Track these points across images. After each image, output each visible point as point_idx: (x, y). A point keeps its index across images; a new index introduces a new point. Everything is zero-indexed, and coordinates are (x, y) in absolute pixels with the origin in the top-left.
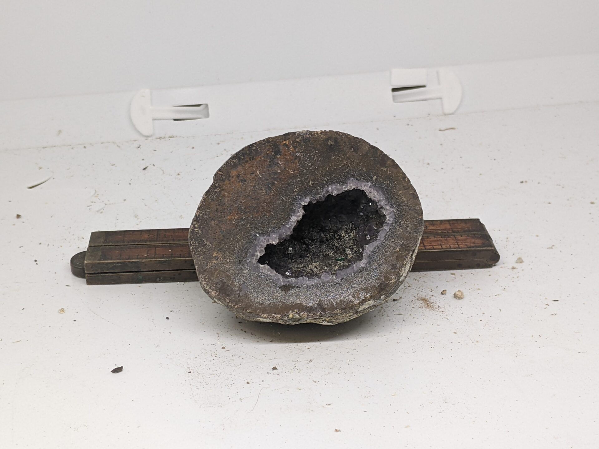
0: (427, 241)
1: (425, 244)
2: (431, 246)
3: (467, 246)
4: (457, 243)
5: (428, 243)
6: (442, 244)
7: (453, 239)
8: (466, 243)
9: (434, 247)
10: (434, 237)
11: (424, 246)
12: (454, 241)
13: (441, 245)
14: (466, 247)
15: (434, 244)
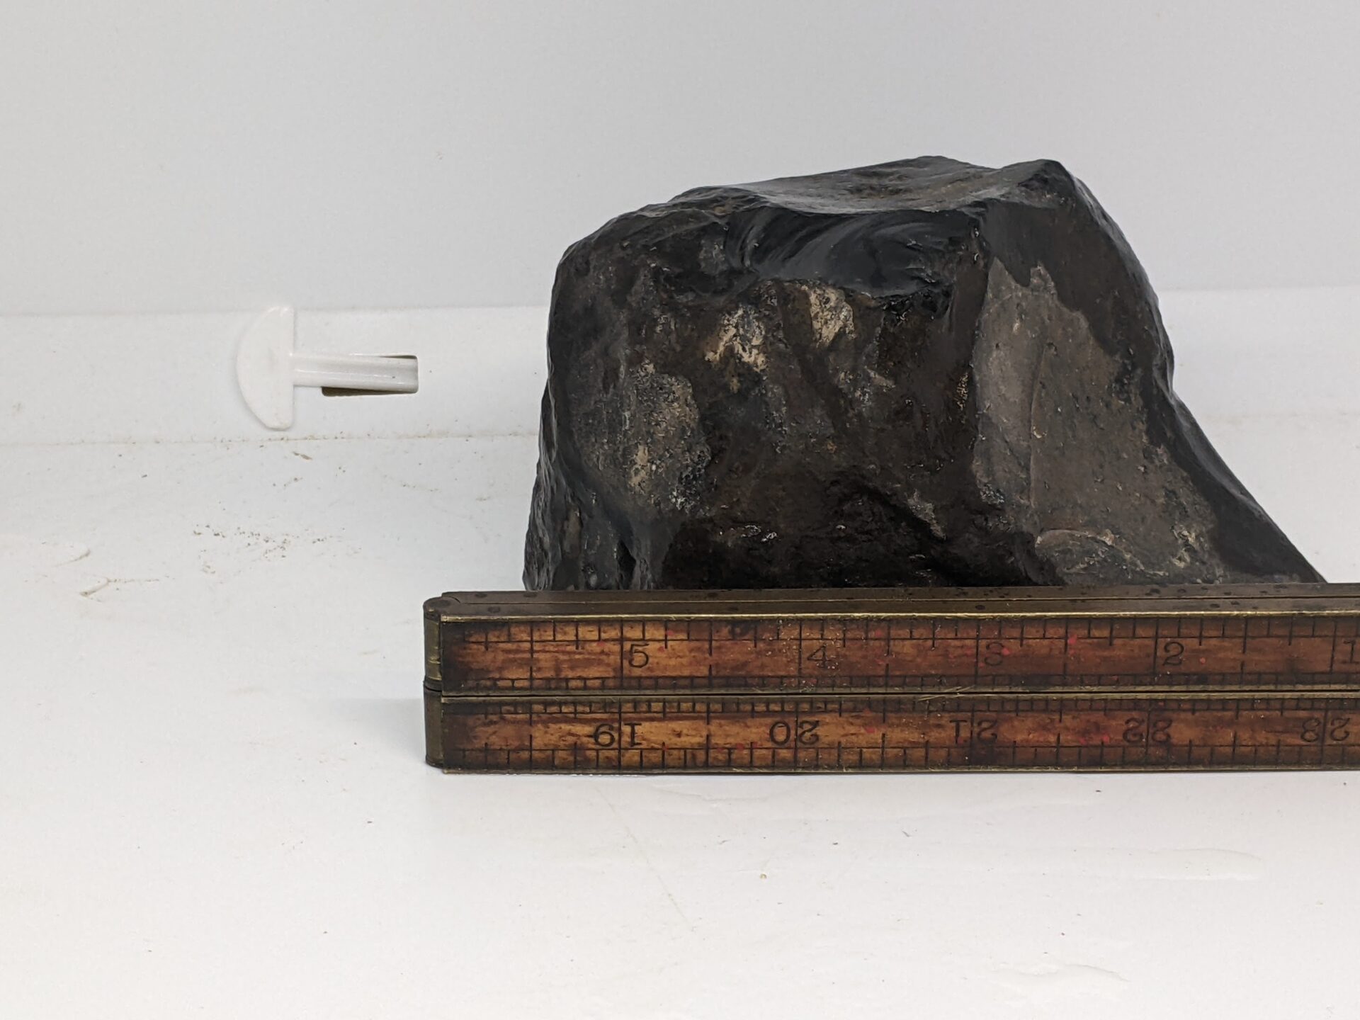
0: (608, 665)
1: (617, 648)
2: (606, 640)
3: (509, 635)
4: (532, 651)
5: (608, 654)
6: (572, 648)
7: (539, 669)
8: (509, 646)
9: (594, 635)
10: (589, 683)
11: (622, 640)
12: (538, 660)
13: (577, 642)
14: (513, 630)
15: (595, 647)
